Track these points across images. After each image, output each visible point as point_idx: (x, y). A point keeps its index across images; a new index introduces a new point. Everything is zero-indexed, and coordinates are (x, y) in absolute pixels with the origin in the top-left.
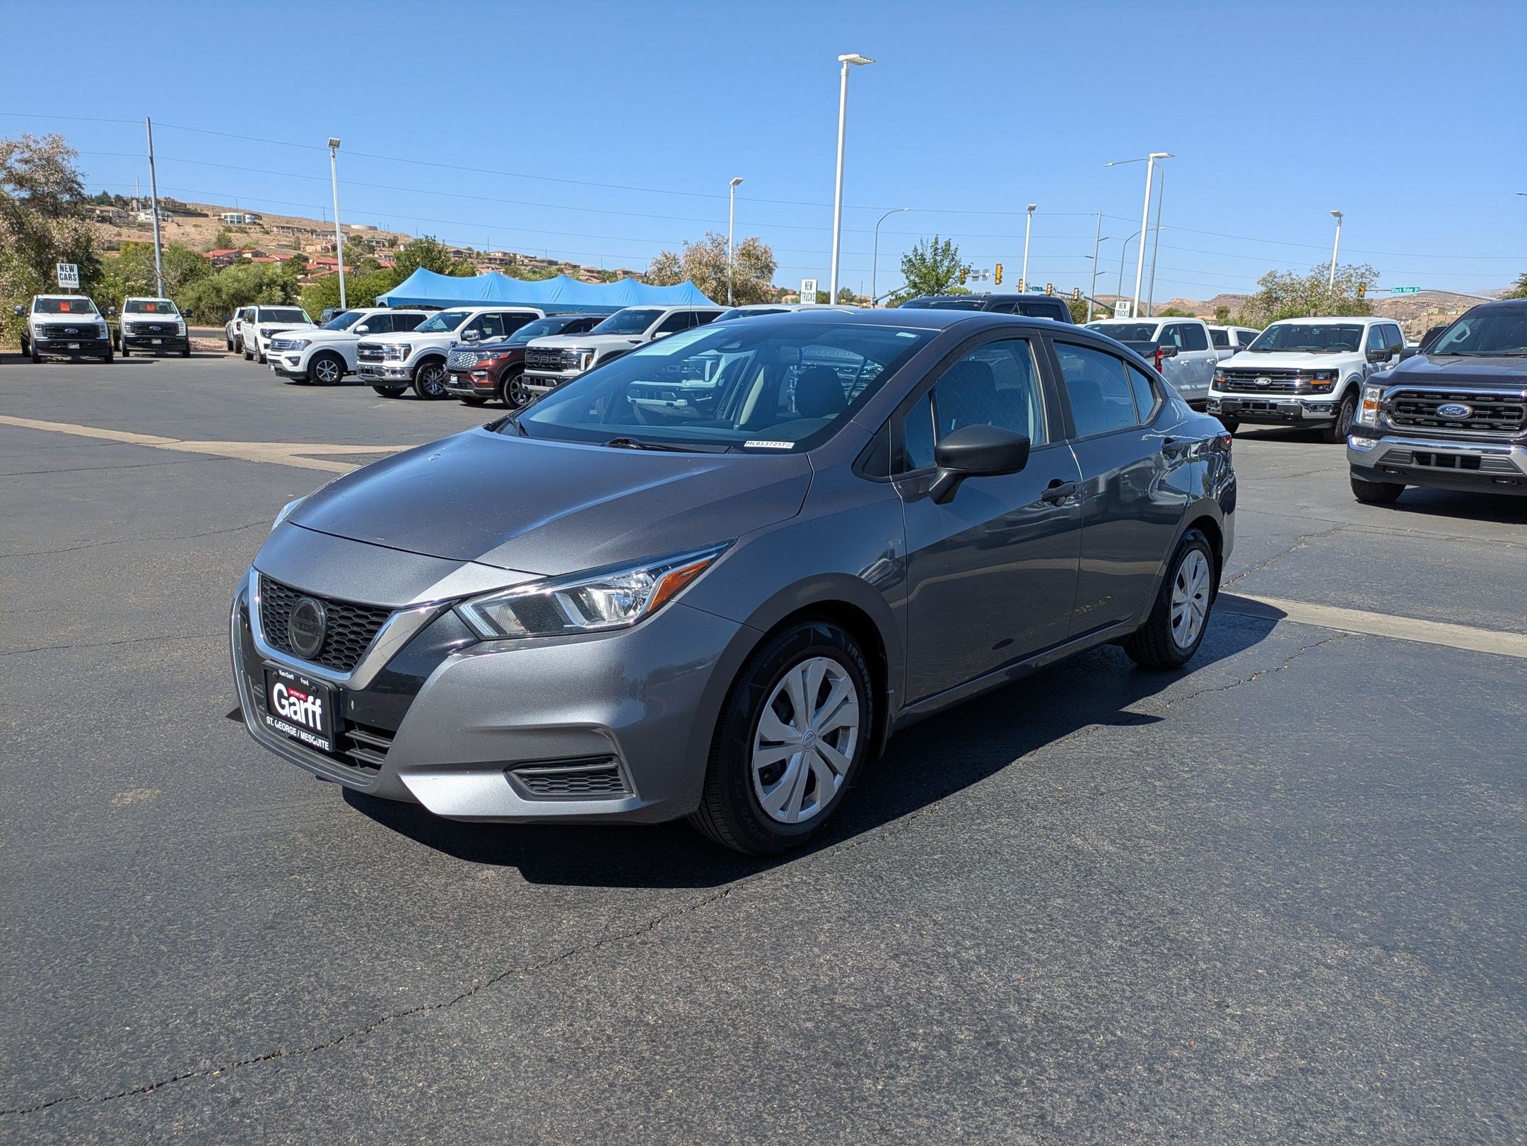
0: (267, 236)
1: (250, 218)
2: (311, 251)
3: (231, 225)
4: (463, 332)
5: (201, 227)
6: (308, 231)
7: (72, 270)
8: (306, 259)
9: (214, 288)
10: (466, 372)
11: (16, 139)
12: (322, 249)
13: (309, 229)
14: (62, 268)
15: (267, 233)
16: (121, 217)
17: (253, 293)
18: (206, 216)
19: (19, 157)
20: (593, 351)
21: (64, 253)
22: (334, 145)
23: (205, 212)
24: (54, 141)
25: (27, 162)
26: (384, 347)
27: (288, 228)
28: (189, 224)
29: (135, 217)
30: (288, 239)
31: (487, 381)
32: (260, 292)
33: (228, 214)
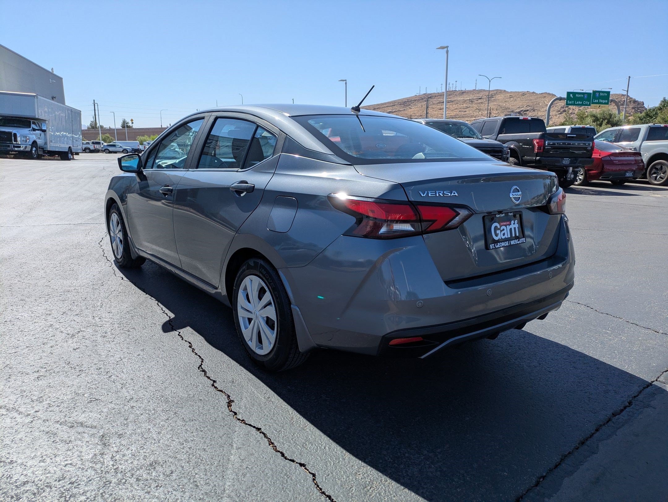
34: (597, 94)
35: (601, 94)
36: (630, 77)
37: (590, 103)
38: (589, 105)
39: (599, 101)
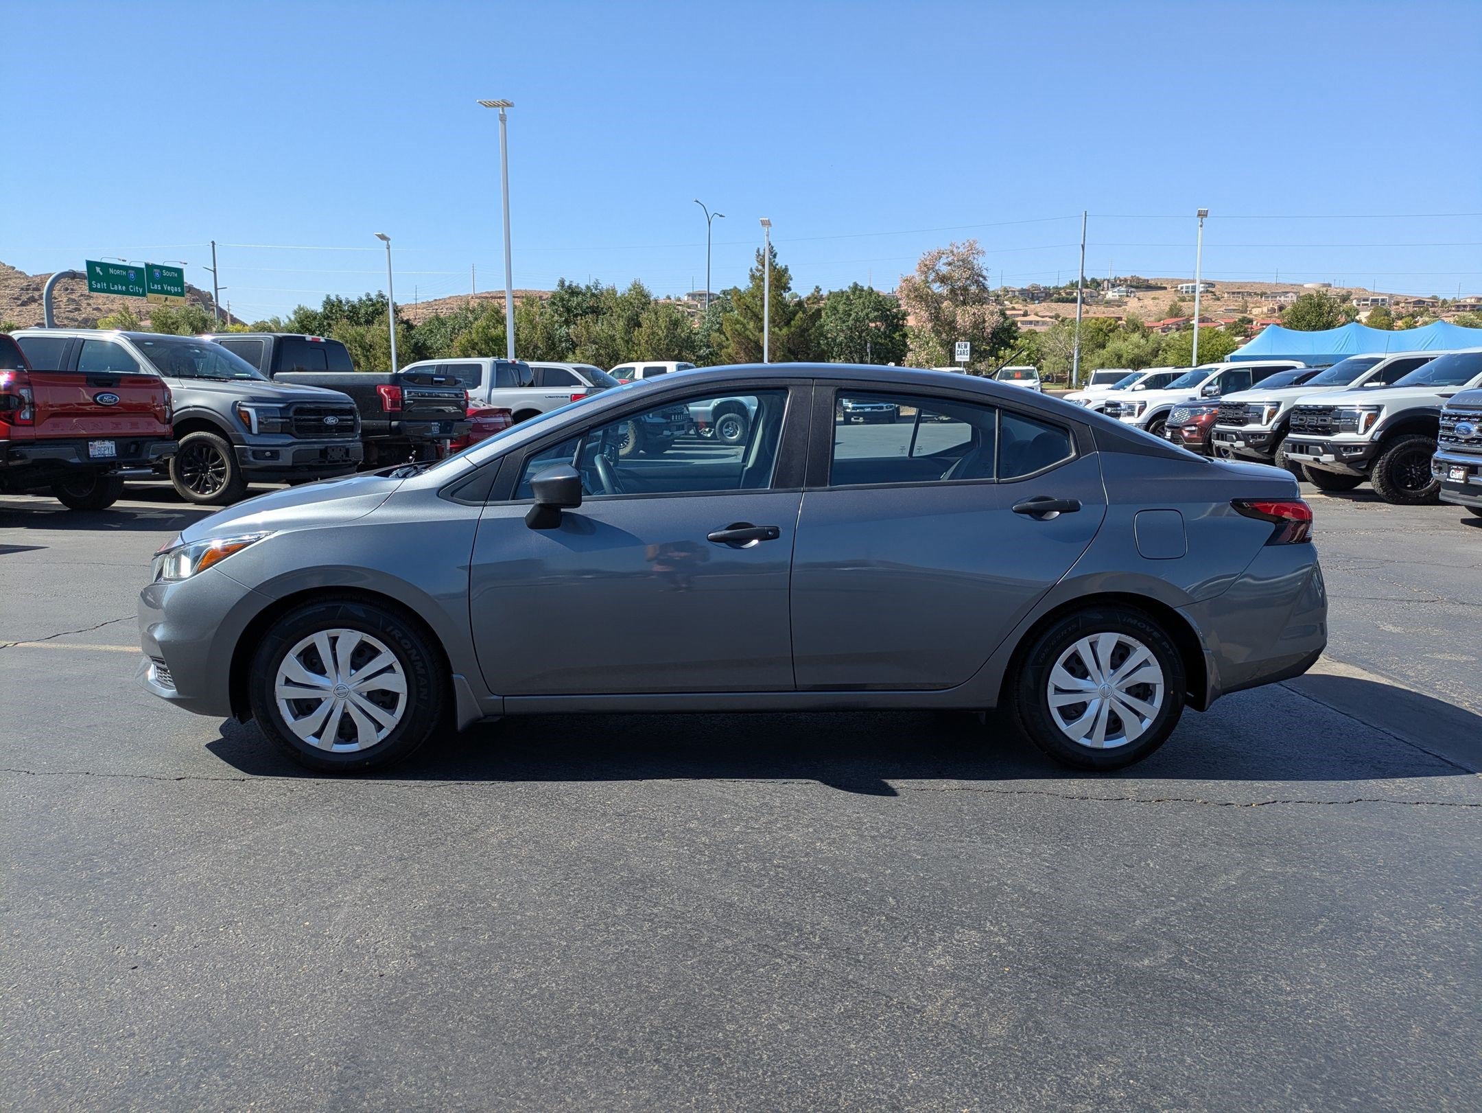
0: (1218, 303)
1: (1204, 287)
2: (1257, 313)
3: (1186, 295)
4: (1204, 388)
5: (1158, 299)
6: (1258, 294)
7: (966, 347)
8: (1251, 321)
9: (1116, 355)
10: (1178, 427)
11: (945, 247)
12: (1268, 310)
13: (1259, 292)
14: (959, 346)
15: (1218, 299)
16: (1092, 297)
17: (1150, 357)
18: (1165, 288)
19: (946, 261)
20: (1278, 404)
21: (965, 334)
22: (1202, 215)
23: (1164, 285)
24: (971, 245)
25: (950, 264)
26: (1122, 405)
27: (1239, 293)
28: (1148, 298)
29: (1104, 296)
30: (1236, 304)
31: (1195, 436)
32: (1156, 356)
33: (1184, 285)
34: (157, 273)
35: (165, 273)
36: (213, 243)
37: (144, 290)
38: (144, 295)
39: (162, 287)
